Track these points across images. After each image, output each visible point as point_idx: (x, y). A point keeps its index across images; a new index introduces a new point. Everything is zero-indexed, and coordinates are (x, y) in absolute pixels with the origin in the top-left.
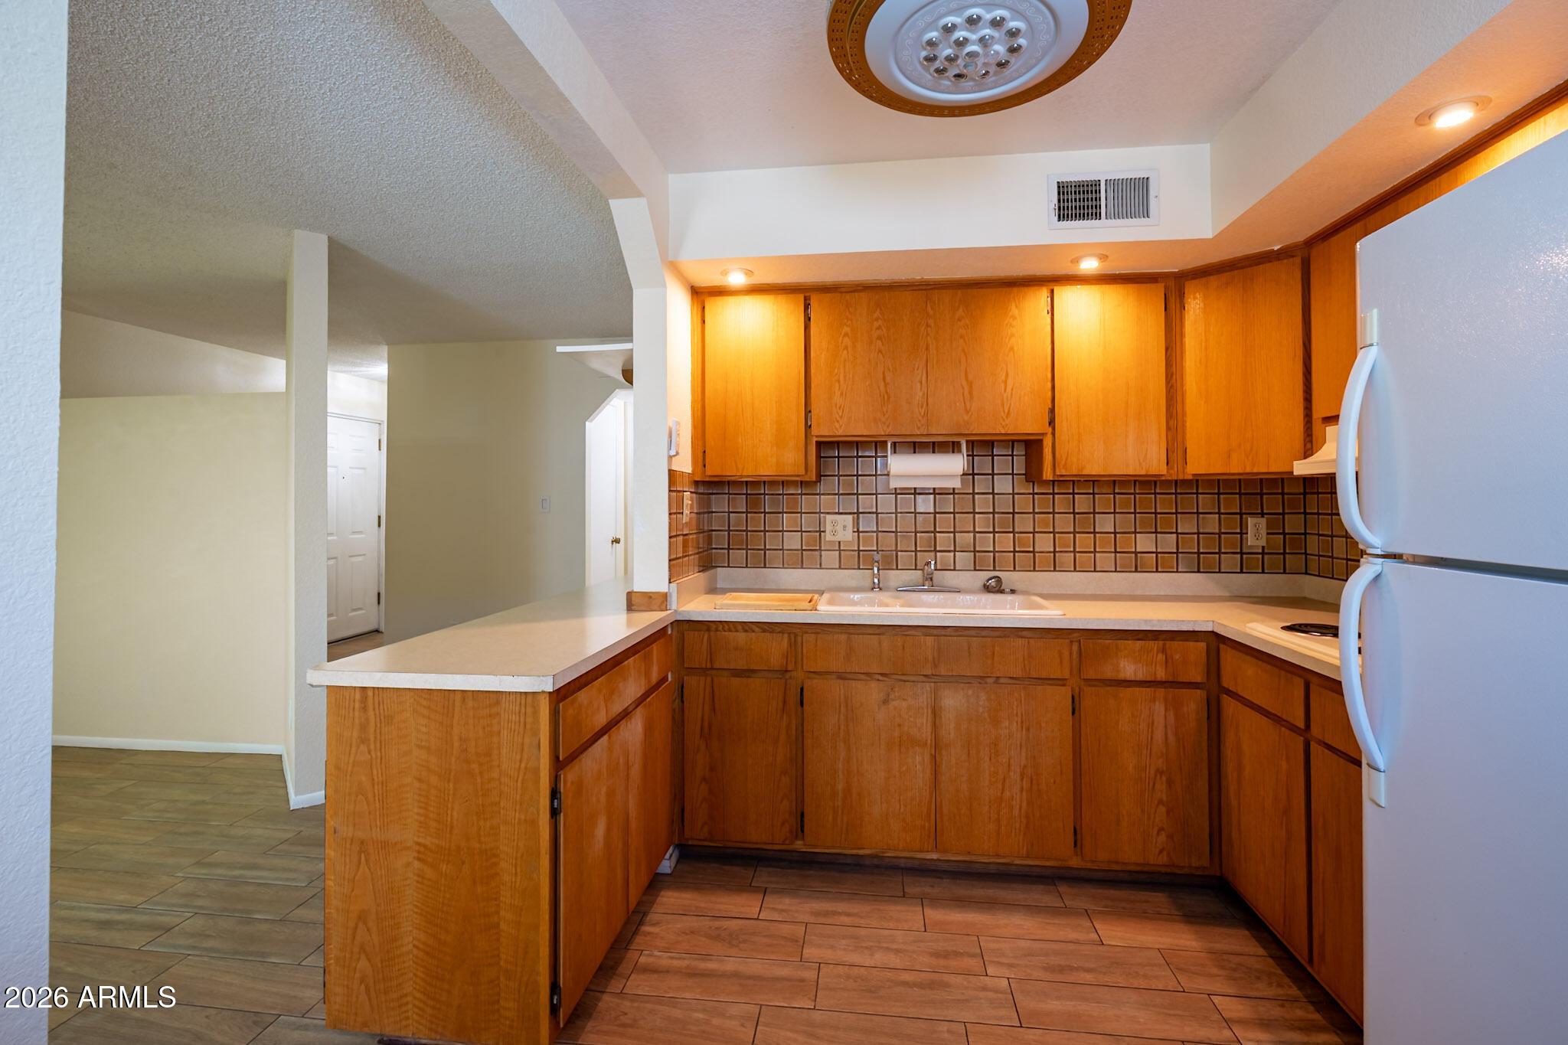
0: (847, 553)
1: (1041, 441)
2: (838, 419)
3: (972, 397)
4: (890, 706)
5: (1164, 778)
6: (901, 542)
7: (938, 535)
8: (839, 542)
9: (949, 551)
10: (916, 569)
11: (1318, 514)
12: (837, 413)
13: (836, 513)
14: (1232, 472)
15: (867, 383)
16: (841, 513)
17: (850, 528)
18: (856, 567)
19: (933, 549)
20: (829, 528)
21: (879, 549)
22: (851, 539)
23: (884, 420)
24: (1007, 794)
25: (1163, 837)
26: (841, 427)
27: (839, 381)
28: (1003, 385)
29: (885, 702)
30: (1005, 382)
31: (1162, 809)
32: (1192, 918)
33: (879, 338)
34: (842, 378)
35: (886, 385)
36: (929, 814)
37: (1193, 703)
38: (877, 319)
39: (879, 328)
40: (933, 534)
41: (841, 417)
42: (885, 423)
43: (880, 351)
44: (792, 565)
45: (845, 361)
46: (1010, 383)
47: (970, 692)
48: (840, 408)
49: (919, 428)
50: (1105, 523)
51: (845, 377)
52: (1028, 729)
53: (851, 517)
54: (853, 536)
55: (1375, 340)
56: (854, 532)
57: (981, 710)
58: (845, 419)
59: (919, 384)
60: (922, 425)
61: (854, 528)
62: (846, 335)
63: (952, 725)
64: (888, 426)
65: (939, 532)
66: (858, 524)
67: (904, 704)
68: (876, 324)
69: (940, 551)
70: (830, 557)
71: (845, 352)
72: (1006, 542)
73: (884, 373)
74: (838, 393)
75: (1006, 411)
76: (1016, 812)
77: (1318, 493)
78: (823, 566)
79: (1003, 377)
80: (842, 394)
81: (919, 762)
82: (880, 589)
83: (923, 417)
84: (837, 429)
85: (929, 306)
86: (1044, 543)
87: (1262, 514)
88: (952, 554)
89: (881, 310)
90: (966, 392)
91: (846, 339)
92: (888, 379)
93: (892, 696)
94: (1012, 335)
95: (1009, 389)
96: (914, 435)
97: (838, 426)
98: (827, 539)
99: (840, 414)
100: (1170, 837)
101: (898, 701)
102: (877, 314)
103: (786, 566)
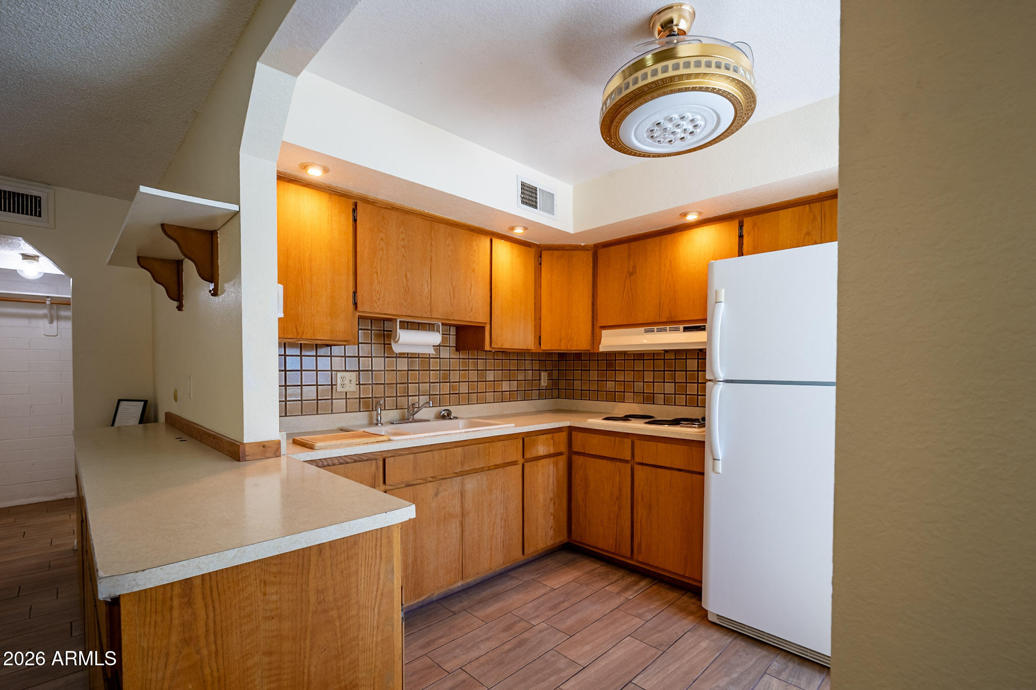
0: (351, 400)
1: (484, 327)
2: (376, 300)
3: (454, 297)
4: (439, 496)
5: (553, 502)
6: (387, 391)
7: (409, 385)
8: (346, 393)
9: (416, 396)
10: (396, 409)
11: (566, 370)
12: (376, 296)
13: (343, 371)
14: (562, 349)
15: (396, 278)
16: (348, 371)
17: (354, 381)
18: (358, 410)
19: (406, 395)
20: (339, 382)
21: (374, 396)
22: (355, 390)
23: (405, 305)
24: (495, 531)
25: (552, 531)
26: (378, 307)
27: (377, 273)
28: (469, 291)
29: (437, 494)
30: (470, 289)
31: (552, 517)
32: (568, 564)
33: (403, 247)
34: (379, 272)
35: (407, 280)
36: (459, 559)
37: (562, 461)
38: (402, 233)
39: (403, 239)
40: (407, 385)
41: (378, 299)
42: (406, 307)
43: (403, 256)
44: (310, 412)
45: (381, 258)
46: (473, 290)
47: (479, 477)
48: (377, 293)
49: (426, 313)
50: (490, 376)
51: (381, 270)
52: (504, 492)
53: (355, 373)
54: (357, 388)
55: (723, 300)
56: (357, 384)
57: (484, 487)
58: (381, 302)
59: (426, 284)
60: (428, 311)
61: (356, 381)
62: (382, 239)
63: (471, 500)
64: (408, 310)
65: (410, 383)
66: (359, 379)
67: (447, 493)
68: (402, 236)
69: (411, 396)
70: (339, 404)
71: (381, 251)
72: (446, 389)
73: (406, 271)
74: (376, 282)
75: (471, 307)
76: (499, 540)
77: (566, 360)
78: (334, 412)
79: (470, 287)
80: (379, 282)
81: (454, 527)
82: (382, 424)
83: (428, 306)
84: (375, 308)
85: (432, 232)
86: (464, 388)
87: (546, 370)
88: (418, 397)
89: (404, 227)
90: (451, 293)
91: (382, 242)
92: (408, 276)
93: (440, 490)
94: (474, 262)
95: (472, 294)
96: (423, 317)
97: (376, 306)
98: (338, 390)
99: (378, 297)
100: (554, 530)
101: (443, 492)
102: (402, 229)
103: (304, 414)
